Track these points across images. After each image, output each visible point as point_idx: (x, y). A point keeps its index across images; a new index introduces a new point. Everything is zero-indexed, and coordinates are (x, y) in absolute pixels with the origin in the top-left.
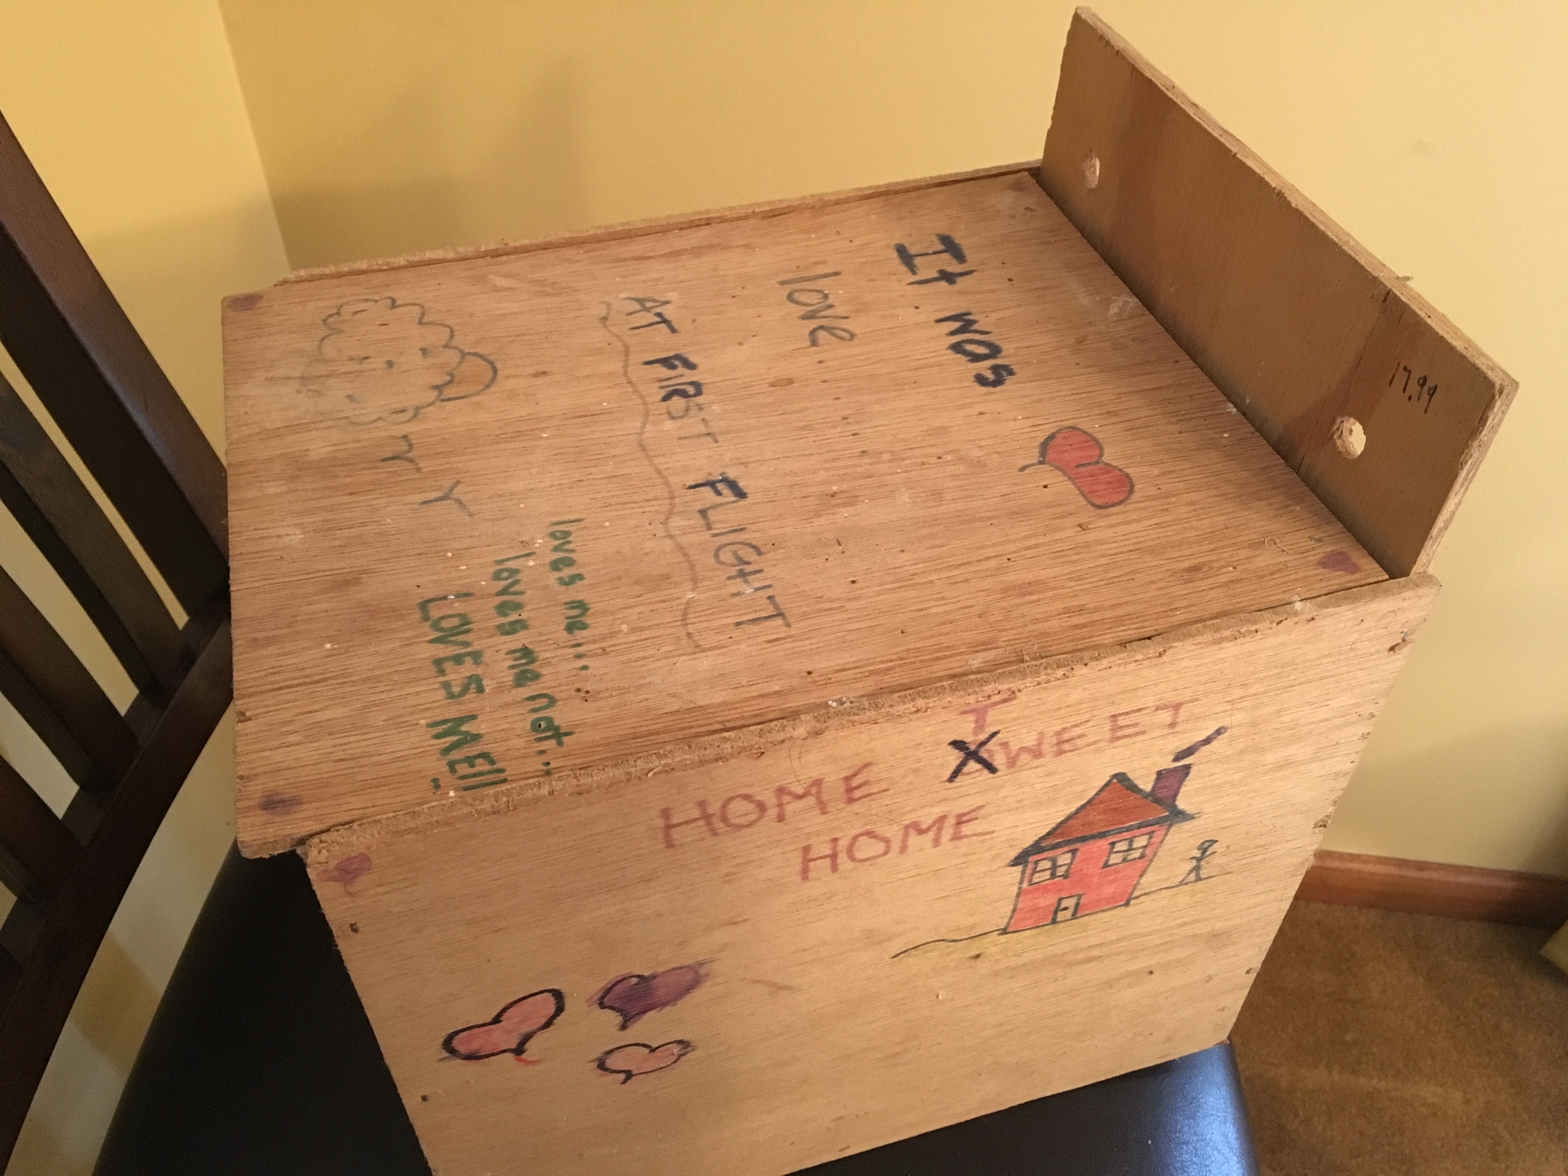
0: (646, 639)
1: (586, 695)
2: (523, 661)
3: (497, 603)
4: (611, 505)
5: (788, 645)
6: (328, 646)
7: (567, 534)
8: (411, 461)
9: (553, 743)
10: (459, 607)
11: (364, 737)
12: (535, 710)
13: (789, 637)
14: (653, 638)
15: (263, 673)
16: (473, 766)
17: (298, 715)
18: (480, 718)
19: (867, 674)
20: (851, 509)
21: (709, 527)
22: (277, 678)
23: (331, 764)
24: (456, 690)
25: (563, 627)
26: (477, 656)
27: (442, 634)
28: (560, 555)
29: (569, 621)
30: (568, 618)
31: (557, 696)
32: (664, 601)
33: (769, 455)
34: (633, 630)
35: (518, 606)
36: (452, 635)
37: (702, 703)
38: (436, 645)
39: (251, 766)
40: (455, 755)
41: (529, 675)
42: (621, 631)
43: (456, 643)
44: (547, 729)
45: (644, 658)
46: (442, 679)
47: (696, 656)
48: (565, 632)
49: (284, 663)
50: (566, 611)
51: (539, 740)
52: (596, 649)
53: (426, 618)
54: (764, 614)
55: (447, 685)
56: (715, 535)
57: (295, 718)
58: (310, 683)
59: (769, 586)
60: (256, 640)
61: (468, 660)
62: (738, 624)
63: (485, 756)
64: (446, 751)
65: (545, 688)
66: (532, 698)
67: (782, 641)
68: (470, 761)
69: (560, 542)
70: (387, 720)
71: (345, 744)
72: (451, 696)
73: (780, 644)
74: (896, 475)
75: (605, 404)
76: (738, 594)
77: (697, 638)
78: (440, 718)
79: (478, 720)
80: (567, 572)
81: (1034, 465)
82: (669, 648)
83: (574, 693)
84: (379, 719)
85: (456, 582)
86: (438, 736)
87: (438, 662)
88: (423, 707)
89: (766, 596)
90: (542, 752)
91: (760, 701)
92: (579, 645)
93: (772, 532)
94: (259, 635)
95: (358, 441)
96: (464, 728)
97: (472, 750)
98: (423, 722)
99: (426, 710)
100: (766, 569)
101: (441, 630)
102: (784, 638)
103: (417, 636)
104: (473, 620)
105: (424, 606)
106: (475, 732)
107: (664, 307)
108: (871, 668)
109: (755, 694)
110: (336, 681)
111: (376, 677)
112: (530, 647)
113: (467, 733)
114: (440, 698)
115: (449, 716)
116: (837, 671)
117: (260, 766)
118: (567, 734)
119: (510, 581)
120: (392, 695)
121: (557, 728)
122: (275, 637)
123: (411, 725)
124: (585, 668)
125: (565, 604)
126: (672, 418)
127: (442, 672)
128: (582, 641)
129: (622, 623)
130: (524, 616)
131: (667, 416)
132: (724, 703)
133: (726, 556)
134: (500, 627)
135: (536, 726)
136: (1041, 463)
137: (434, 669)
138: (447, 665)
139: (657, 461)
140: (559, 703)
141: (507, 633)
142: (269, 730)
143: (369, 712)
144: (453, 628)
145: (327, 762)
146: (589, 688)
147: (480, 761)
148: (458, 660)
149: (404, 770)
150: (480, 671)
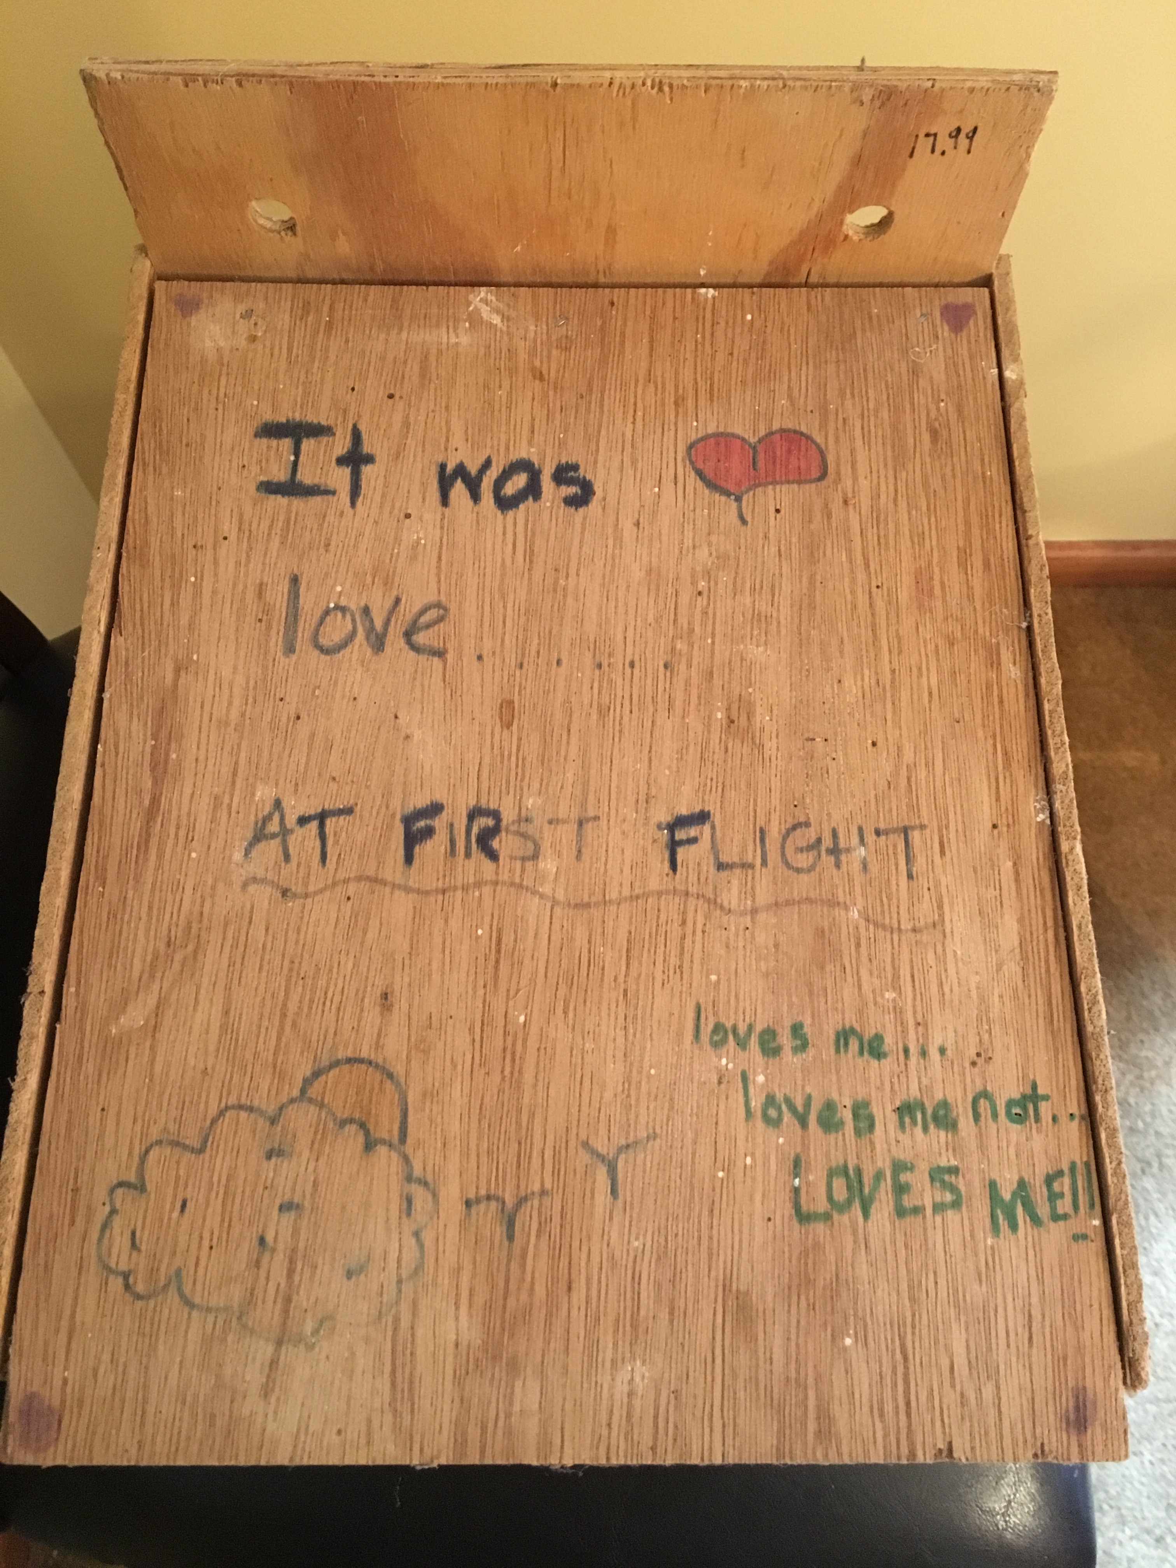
0: (913, 976)
1: (982, 1058)
2: (919, 1116)
3: (820, 1132)
4: (681, 967)
5: (952, 836)
6: (848, 1341)
7: (718, 1028)
8: (521, 1201)
9: (1043, 1106)
10: (816, 1176)
11: (1000, 1310)
12: (995, 1115)
13: (940, 830)
14: (912, 968)
15: (879, 1425)
16: (1062, 1195)
17: (953, 1386)
18: (995, 1175)
19: (1007, 774)
20: (759, 710)
21: (747, 866)
22: (889, 1408)
23: (1034, 1351)
24: (948, 1197)
25: (874, 1063)
26: (899, 1167)
27: (857, 1200)
28: (754, 1042)
29: (865, 1053)
30: (861, 1053)
31: (979, 1087)
32: (858, 945)
33: (642, 767)
34: (896, 986)
35: (830, 1107)
36: (861, 1190)
37: (1016, 943)
38: (873, 1210)
39: (1021, 1443)
40: (1043, 1211)
41: (942, 1112)
42: (894, 1000)
43: (875, 1188)
44: (1025, 1109)
45: (941, 985)
46: (929, 1211)
47: (948, 931)
48: (883, 1061)
49: (865, 1400)
50: (850, 1055)
51: (1037, 1119)
52: (917, 1033)
53: (827, 1217)
54: (901, 846)
55: (938, 1208)
56: (764, 863)
57: (958, 1388)
58: (906, 1368)
59: (860, 829)
60: (819, 1433)
61: (904, 1177)
62: (910, 876)
63: (1049, 1180)
64: (1036, 1221)
65: (964, 1100)
66: (977, 1117)
67: (945, 840)
68: (1053, 1197)
69: (731, 1037)
70: (980, 1281)
71: (1007, 1333)
72: (956, 1204)
73: (949, 842)
74: (717, 647)
75: (480, 932)
76: (865, 866)
77: (922, 923)
78: (988, 1221)
79: (998, 1179)
80: (785, 1039)
81: (740, 508)
82: (931, 956)
83: (976, 1070)
84: (976, 1292)
85: (773, 1173)
86: (1014, 1227)
87: (901, 1212)
88: (968, 1238)
89: (874, 837)
90: (1055, 1119)
91: (1023, 886)
92: (906, 1051)
93: (775, 802)
94: (812, 1427)
95: (459, 1269)
96: (1007, 1196)
97: (1040, 1195)
98: (989, 1242)
99: (972, 1236)
100: (833, 824)
101: (849, 1202)
102: (941, 838)
103: (855, 1232)
104: (841, 1162)
105: (803, 1217)
106: (1015, 1186)
107: (287, 811)
108: (1000, 767)
109: (1013, 887)
110: (909, 1337)
111: (911, 1287)
112: (898, 1103)
113: (1014, 1194)
114: (957, 1217)
115: (986, 1211)
116: (998, 799)
117: (1024, 1433)
118: (1034, 1087)
119: (784, 1108)
120: (942, 1270)
121: (1024, 1097)
122: (818, 1407)
123: (993, 1255)
124: (942, 1051)
125: (838, 1051)
126: (535, 857)
127: (917, 1210)
128: (901, 1046)
129: (883, 996)
130: (848, 1102)
131: (529, 865)
132: (1021, 920)
133: (803, 860)
134: (858, 1132)
135: (1019, 1119)
136: (738, 499)
137: (909, 1220)
138: (908, 1202)
139: (613, 894)
140: (989, 1088)
141: (871, 1127)
142: (971, 1421)
143: (965, 1300)
144: (849, 1188)
145: (1030, 1356)
146: (973, 1052)
147: (1056, 1186)
148: (900, 1189)
149: (1056, 1271)
150: (923, 1167)
